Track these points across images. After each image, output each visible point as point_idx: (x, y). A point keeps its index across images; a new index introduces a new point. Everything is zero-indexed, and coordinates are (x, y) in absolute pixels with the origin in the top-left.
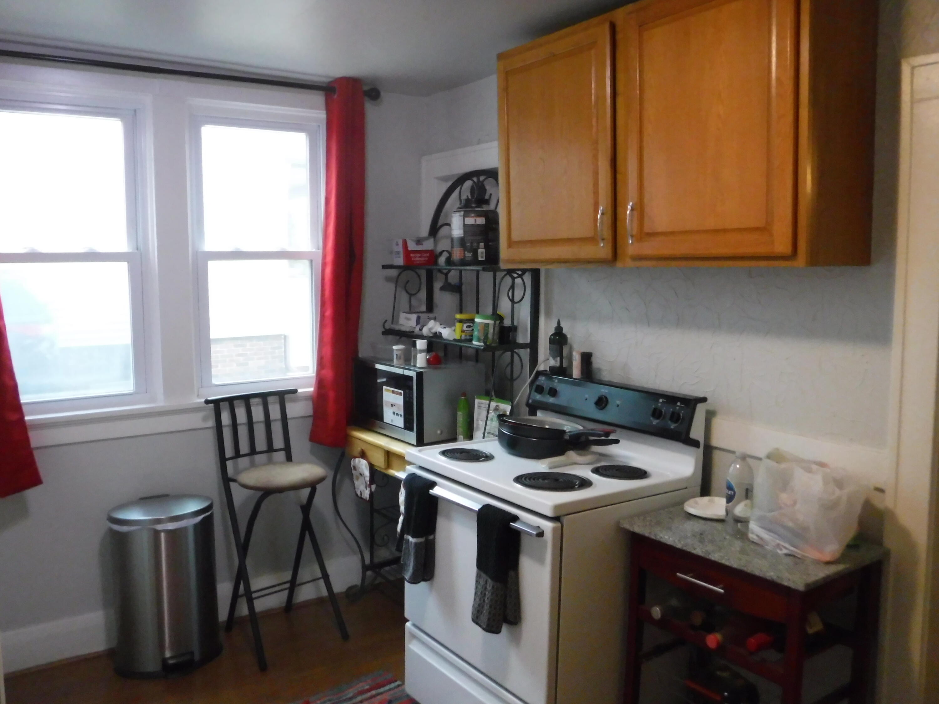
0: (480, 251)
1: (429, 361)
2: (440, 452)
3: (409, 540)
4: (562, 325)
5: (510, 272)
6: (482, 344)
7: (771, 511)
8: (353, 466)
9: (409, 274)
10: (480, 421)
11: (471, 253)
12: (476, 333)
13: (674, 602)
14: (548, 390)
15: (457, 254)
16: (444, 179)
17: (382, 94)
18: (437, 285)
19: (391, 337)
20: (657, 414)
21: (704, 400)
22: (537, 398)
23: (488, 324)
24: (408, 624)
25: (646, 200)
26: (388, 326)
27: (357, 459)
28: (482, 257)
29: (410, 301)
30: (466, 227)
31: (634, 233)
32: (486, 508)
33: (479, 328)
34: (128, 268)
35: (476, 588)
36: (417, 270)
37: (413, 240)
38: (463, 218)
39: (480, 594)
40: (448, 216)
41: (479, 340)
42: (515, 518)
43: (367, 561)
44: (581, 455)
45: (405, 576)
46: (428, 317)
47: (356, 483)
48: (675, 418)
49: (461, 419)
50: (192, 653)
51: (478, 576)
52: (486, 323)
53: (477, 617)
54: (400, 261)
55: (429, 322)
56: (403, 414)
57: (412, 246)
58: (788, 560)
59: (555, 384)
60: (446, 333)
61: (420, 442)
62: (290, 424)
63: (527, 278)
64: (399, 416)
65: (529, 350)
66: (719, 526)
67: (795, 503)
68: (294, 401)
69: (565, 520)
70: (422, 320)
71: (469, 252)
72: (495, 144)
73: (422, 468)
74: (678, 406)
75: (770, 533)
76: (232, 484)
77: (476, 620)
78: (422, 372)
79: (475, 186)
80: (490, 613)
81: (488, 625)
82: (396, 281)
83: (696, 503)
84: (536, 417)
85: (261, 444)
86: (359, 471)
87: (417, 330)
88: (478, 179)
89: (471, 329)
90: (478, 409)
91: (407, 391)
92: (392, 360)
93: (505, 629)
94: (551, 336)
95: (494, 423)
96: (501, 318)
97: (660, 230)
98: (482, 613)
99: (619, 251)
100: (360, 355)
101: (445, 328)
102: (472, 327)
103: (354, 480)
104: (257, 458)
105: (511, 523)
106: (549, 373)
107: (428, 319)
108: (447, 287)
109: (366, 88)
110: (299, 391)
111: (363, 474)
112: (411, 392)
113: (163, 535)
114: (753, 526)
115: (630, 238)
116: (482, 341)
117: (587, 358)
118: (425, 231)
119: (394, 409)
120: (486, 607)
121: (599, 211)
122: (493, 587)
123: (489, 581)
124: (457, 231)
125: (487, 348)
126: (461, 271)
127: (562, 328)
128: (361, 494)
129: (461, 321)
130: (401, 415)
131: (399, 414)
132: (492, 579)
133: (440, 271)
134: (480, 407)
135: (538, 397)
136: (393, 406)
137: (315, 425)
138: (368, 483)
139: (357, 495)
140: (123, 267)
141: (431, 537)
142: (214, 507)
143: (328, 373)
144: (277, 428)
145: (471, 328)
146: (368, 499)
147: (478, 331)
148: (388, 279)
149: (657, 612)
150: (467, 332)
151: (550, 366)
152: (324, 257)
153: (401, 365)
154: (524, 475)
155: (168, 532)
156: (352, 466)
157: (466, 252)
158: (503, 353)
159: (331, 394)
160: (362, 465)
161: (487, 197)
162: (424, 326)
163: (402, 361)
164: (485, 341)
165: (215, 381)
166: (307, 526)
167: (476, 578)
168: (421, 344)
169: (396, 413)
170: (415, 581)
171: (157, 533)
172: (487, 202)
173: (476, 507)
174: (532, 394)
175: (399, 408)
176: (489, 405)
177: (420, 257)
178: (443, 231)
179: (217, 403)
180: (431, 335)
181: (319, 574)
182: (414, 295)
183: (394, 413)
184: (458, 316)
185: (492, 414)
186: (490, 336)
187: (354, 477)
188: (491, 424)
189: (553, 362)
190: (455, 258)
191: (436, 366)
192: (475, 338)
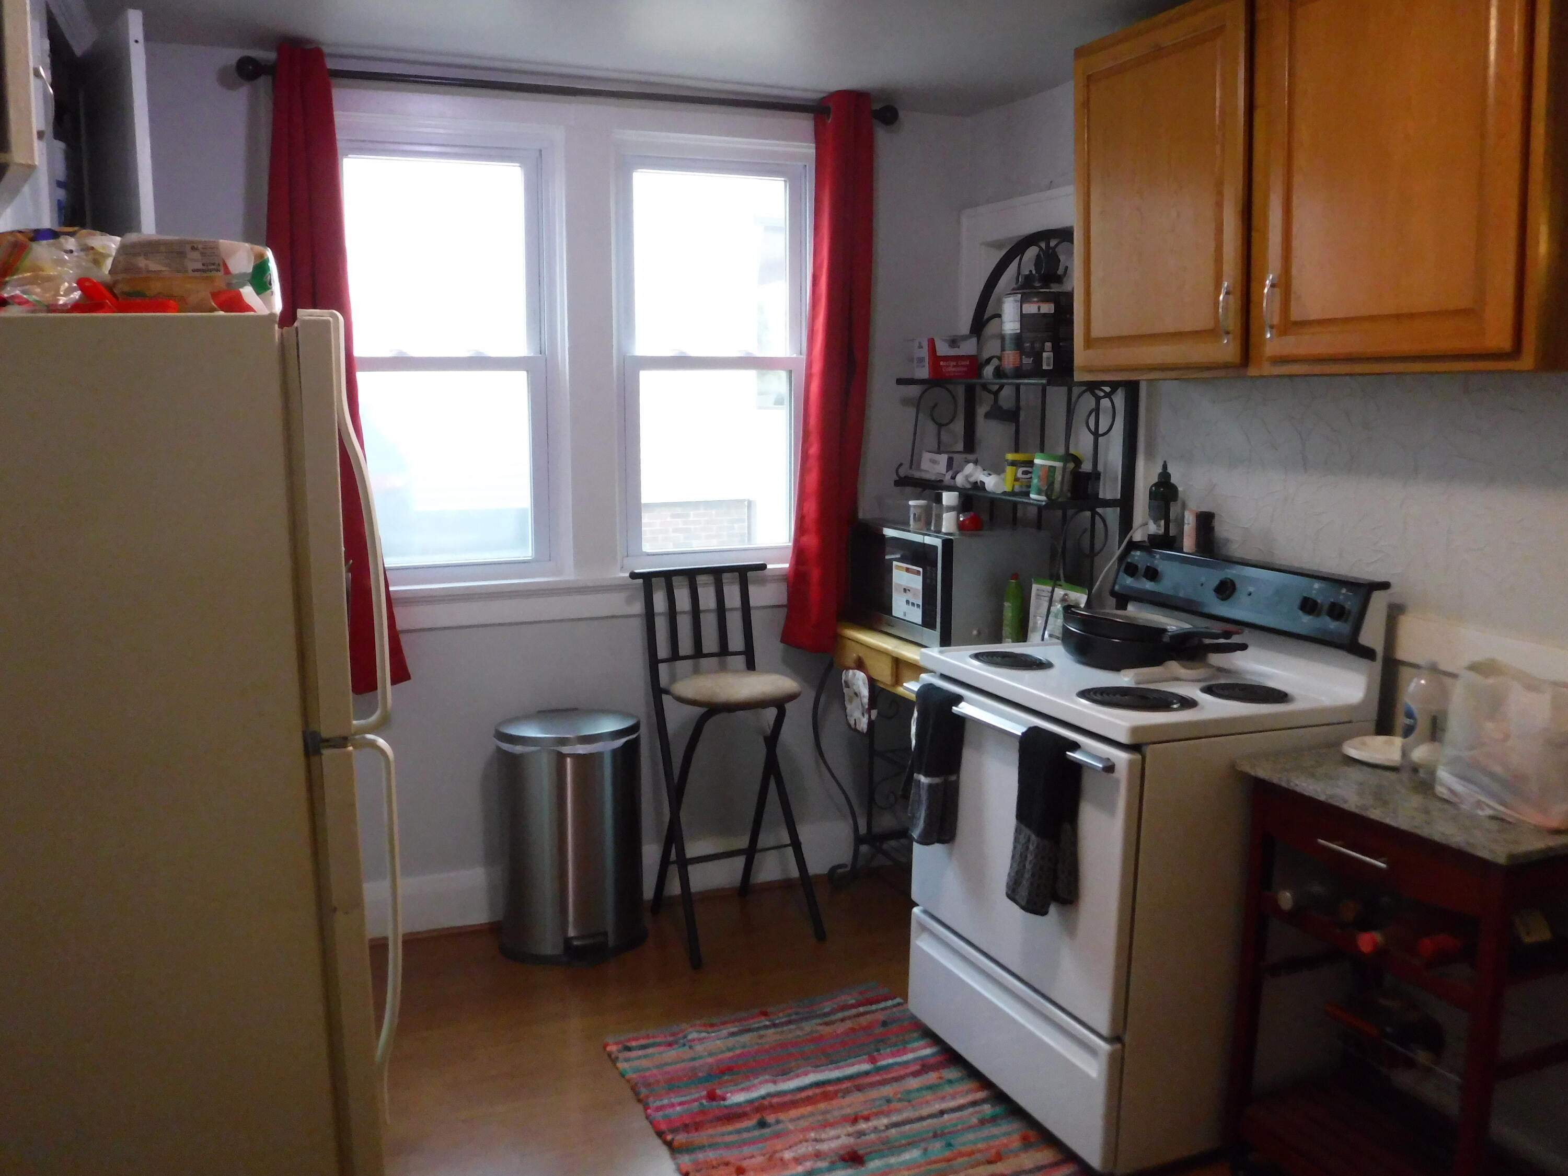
0: (1045, 355)
1: (961, 526)
2: (972, 655)
3: (919, 781)
4: (1170, 470)
5: (1092, 387)
6: (1043, 498)
7: (1471, 748)
8: (845, 682)
9: (938, 393)
10: (1038, 618)
11: (1032, 359)
12: (1035, 481)
13: (1317, 889)
14: (1144, 570)
15: (1010, 359)
16: (997, 245)
17: (901, 114)
18: (981, 411)
19: (908, 490)
20: (1308, 606)
21: (1385, 586)
22: (1127, 582)
23: (1054, 468)
24: (916, 910)
25: (1294, 272)
26: (902, 472)
27: (851, 671)
28: (1048, 365)
29: (939, 433)
30: (1024, 318)
31: (1276, 320)
32: (1033, 732)
33: (1040, 473)
34: (528, 378)
35: (1015, 848)
36: (951, 387)
37: (945, 340)
38: (1019, 304)
39: (1019, 857)
40: (1000, 303)
41: (1039, 494)
42: (1075, 746)
43: (863, 830)
44: (1184, 667)
45: (912, 834)
46: (966, 460)
47: (849, 706)
48: (1337, 612)
49: (1010, 614)
50: (605, 934)
51: (1018, 831)
52: (1050, 467)
53: (1014, 890)
54: (923, 373)
55: (966, 465)
56: (921, 604)
57: (943, 349)
58: (1494, 826)
59: (1156, 562)
60: (991, 482)
61: (946, 641)
62: (755, 616)
63: (1119, 399)
64: (916, 606)
65: (1119, 509)
66: (1392, 776)
67: (1507, 737)
68: (763, 581)
69: (1148, 750)
70: (955, 464)
71: (1028, 356)
72: (1071, 189)
73: (944, 677)
74: (1343, 594)
75: (1466, 784)
76: (664, 697)
77: (1012, 895)
78: (951, 539)
79: (1042, 256)
80: (1032, 884)
81: (1028, 902)
82: (918, 404)
83: (1364, 744)
84: (1126, 611)
85: (710, 643)
86: (854, 690)
87: (948, 477)
88: (1048, 245)
89: (1029, 476)
90: (1037, 598)
91: (928, 568)
92: (908, 524)
93: (1053, 909)
94: (1152, 487)
95: (1059, 620)
96: (1077, 461)
97: (1313, 317)
98: (1021, 883)
99: (1253, 353)
100: (861, 515)
101: (990, 475)
102: (1031, 473)
103: (845, 703)
104: (703, 661)
105: (1068, 753)
106: (1148, 544)
107: (966, 462)
108: (998, 413)
109: (876, 106)
110: (769, 567)
111: (858, 694)
112: (934, 569)
113: (569, 760)
114: (1443, 774)
115: (1268, 329)
116: (1044, 494)
117: (1206, 521)
118: (964, 324)
119: (909, 596)
120: (1027, 876)
121: (1223, 289)
122: (1037, 847)
123: (1033, 837)
124: (1010, 324)
125: (1051, 504)
126: (1018, 387)
127: (1169, 476)
128: (855, 724)
129: (1013, 463)
130: (918, 606)
131: (915, 603)
132: (1038, 834)
133: (985, 387)
134: (1038, 595)
135: (1129, 581)
136: (907, 591)
137: (789, 618)
138: (867, 707)
139: (849, 726)
140: (520, 379)
141: (953, 778)
142: (641, 728)
143: (811, 541)
144: (734, 622)
145: (1029, 474)
146: (865, 730)
147: (1039, 477)
148: (906, 401)
149: (1286, 899)
150: (1023, 480)
151: (1149, 533)
152: (809, 366)
153: (921, 530)
154: (1094, 688)
155: (577, 757)
156: (843, 681)
157: (1024, 357)
158: (1076, 513)
159: (815, 574)
160: (859, 681)
161: (1060, 271)
162: (957, 473)
163: (921, 524)
164: (1049, 493)
165: (647, 548)
166: (772, 768)
167: (1014, 834)
168: (948, 498)
169: (911, 601)
170: (926, 840)
171: (561, 757)
172: (1059, 279)
173: (1019, 730)
174: (1119, 577)
175: (915, 595)
176: (1053, 592)
177: (954, 366)
178: (991, 328)
179: (647, 578)
180: (969, 486)
181: (787, 840)
182: (944, 425)
183: (908, 602)
184: (1010, 457)
185: (1057, 607)
186: (1057, 486)
187: (846, 698)
188: (1055, 622)
189: (1153, 528)
190: (1006, 366)
191: (973, 532)
192: (1033, 489)
